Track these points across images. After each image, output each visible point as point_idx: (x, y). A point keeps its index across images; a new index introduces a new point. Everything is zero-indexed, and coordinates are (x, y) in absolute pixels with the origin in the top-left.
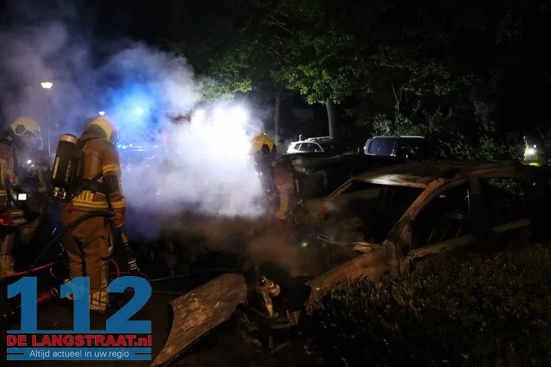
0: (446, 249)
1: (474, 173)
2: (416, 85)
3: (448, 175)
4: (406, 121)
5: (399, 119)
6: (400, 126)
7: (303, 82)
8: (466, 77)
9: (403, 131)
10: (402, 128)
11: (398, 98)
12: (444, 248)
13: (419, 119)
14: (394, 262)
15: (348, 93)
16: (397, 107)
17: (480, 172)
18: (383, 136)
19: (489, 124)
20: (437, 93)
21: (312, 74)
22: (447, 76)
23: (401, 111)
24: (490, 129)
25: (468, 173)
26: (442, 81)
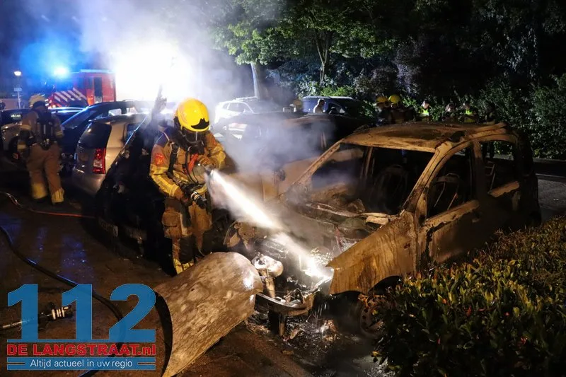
0: (457, 217)
1: (475, 136)
2: (343, 48)
3: (455, 138)
4: (332, 82)
5: (324, 80)
6: (326, 87)
7: (232, 42)
8: (388, 42)
9: (329, 92)
10: (328, 89)
11: (324, 60)
12: (455, 216)
13: (343, 81)
14: (412, 234)
15: (275, 54)
16: (322, 69)
17: (480, 135)
18: (309, 96)
19: (412, 86)
20: (363, 55)
21: (242, 34)
22: (372, 39)
23: (326, 72)
24: (412, 91)
25: (470, 137)
26: (368, 45)
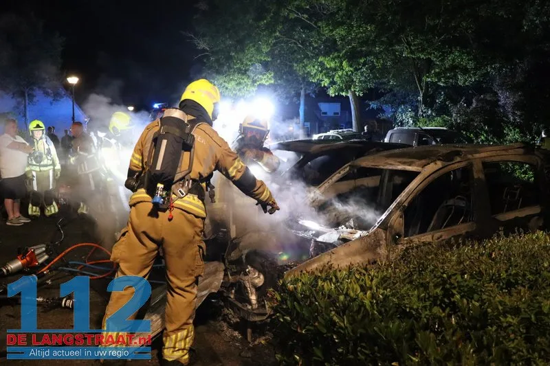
0: (443, 238)
1: (477, 155)
2: (437, 75)
3: (448, 158)
4: (430, 112)
5: (422, 111)
6: (423, 117)
7: (325, 74)
8: (491, 67)
9: (426, 122)
10: (425, 119)
11: (422, 89)
12: (441, 236)
13: (443, 110)
15: (371, 85)
16: (420, 98)
17: (483, 155)
18: (406, 128)
19: (514, 114)
20: (460, 83)
21: (333, 65)
22: (471, 65)
23: (425, 102)
24: (515, 119)
25: (470, 156)
26: (465, 71)
